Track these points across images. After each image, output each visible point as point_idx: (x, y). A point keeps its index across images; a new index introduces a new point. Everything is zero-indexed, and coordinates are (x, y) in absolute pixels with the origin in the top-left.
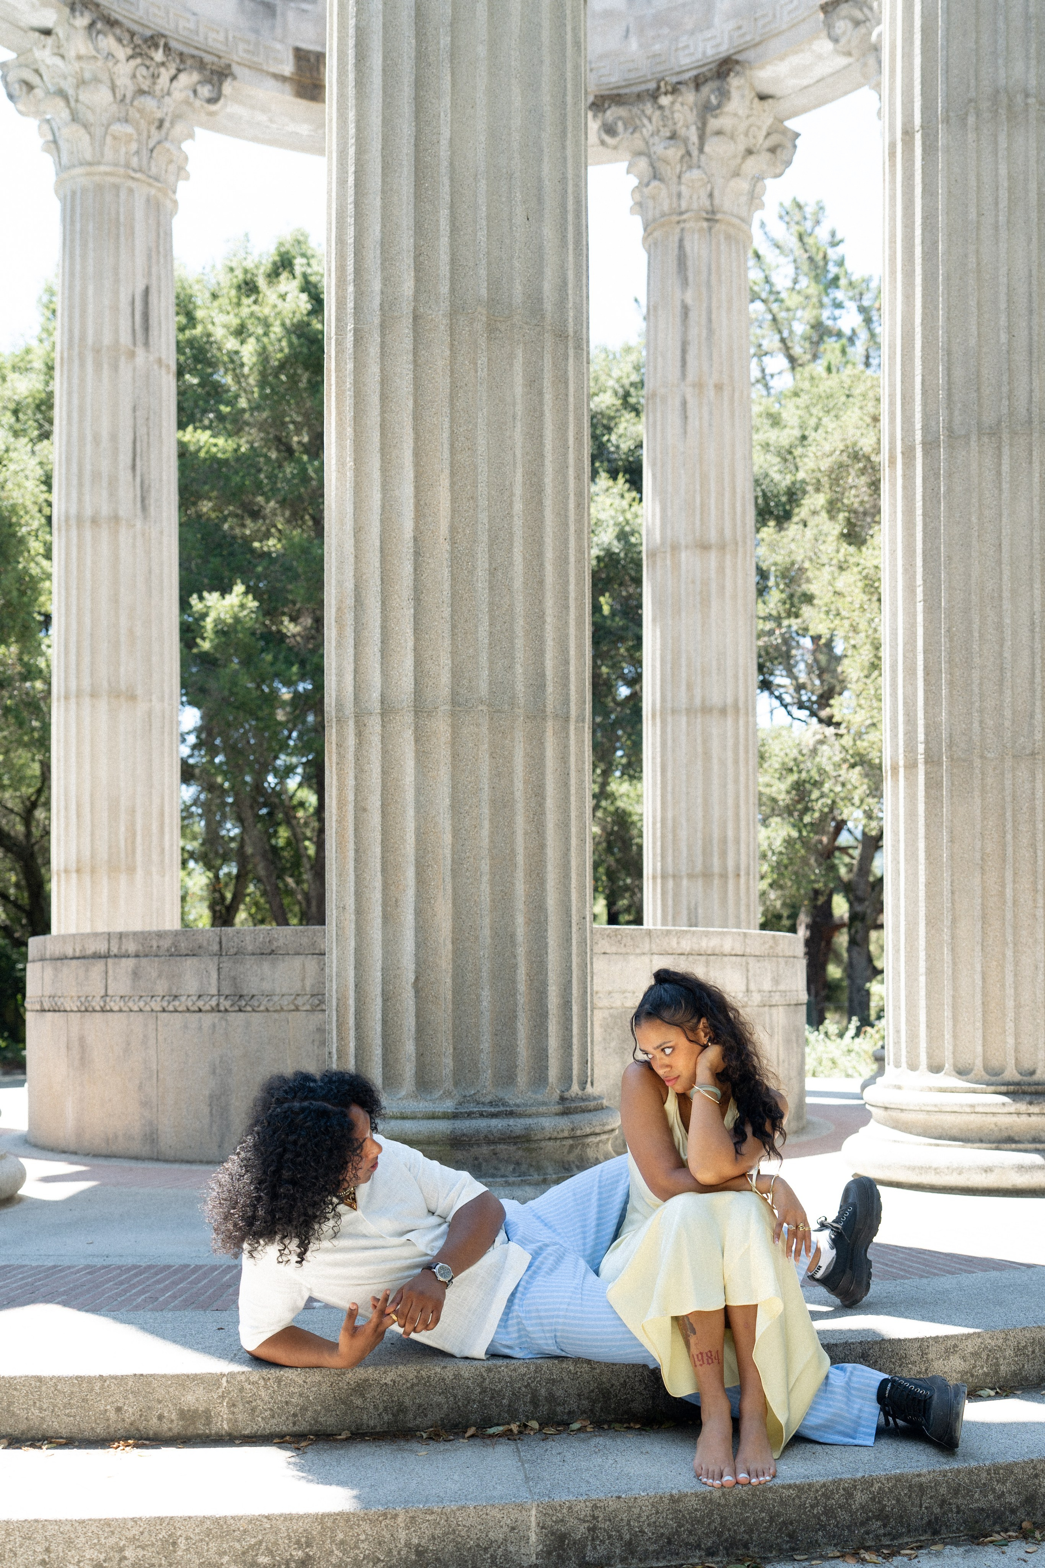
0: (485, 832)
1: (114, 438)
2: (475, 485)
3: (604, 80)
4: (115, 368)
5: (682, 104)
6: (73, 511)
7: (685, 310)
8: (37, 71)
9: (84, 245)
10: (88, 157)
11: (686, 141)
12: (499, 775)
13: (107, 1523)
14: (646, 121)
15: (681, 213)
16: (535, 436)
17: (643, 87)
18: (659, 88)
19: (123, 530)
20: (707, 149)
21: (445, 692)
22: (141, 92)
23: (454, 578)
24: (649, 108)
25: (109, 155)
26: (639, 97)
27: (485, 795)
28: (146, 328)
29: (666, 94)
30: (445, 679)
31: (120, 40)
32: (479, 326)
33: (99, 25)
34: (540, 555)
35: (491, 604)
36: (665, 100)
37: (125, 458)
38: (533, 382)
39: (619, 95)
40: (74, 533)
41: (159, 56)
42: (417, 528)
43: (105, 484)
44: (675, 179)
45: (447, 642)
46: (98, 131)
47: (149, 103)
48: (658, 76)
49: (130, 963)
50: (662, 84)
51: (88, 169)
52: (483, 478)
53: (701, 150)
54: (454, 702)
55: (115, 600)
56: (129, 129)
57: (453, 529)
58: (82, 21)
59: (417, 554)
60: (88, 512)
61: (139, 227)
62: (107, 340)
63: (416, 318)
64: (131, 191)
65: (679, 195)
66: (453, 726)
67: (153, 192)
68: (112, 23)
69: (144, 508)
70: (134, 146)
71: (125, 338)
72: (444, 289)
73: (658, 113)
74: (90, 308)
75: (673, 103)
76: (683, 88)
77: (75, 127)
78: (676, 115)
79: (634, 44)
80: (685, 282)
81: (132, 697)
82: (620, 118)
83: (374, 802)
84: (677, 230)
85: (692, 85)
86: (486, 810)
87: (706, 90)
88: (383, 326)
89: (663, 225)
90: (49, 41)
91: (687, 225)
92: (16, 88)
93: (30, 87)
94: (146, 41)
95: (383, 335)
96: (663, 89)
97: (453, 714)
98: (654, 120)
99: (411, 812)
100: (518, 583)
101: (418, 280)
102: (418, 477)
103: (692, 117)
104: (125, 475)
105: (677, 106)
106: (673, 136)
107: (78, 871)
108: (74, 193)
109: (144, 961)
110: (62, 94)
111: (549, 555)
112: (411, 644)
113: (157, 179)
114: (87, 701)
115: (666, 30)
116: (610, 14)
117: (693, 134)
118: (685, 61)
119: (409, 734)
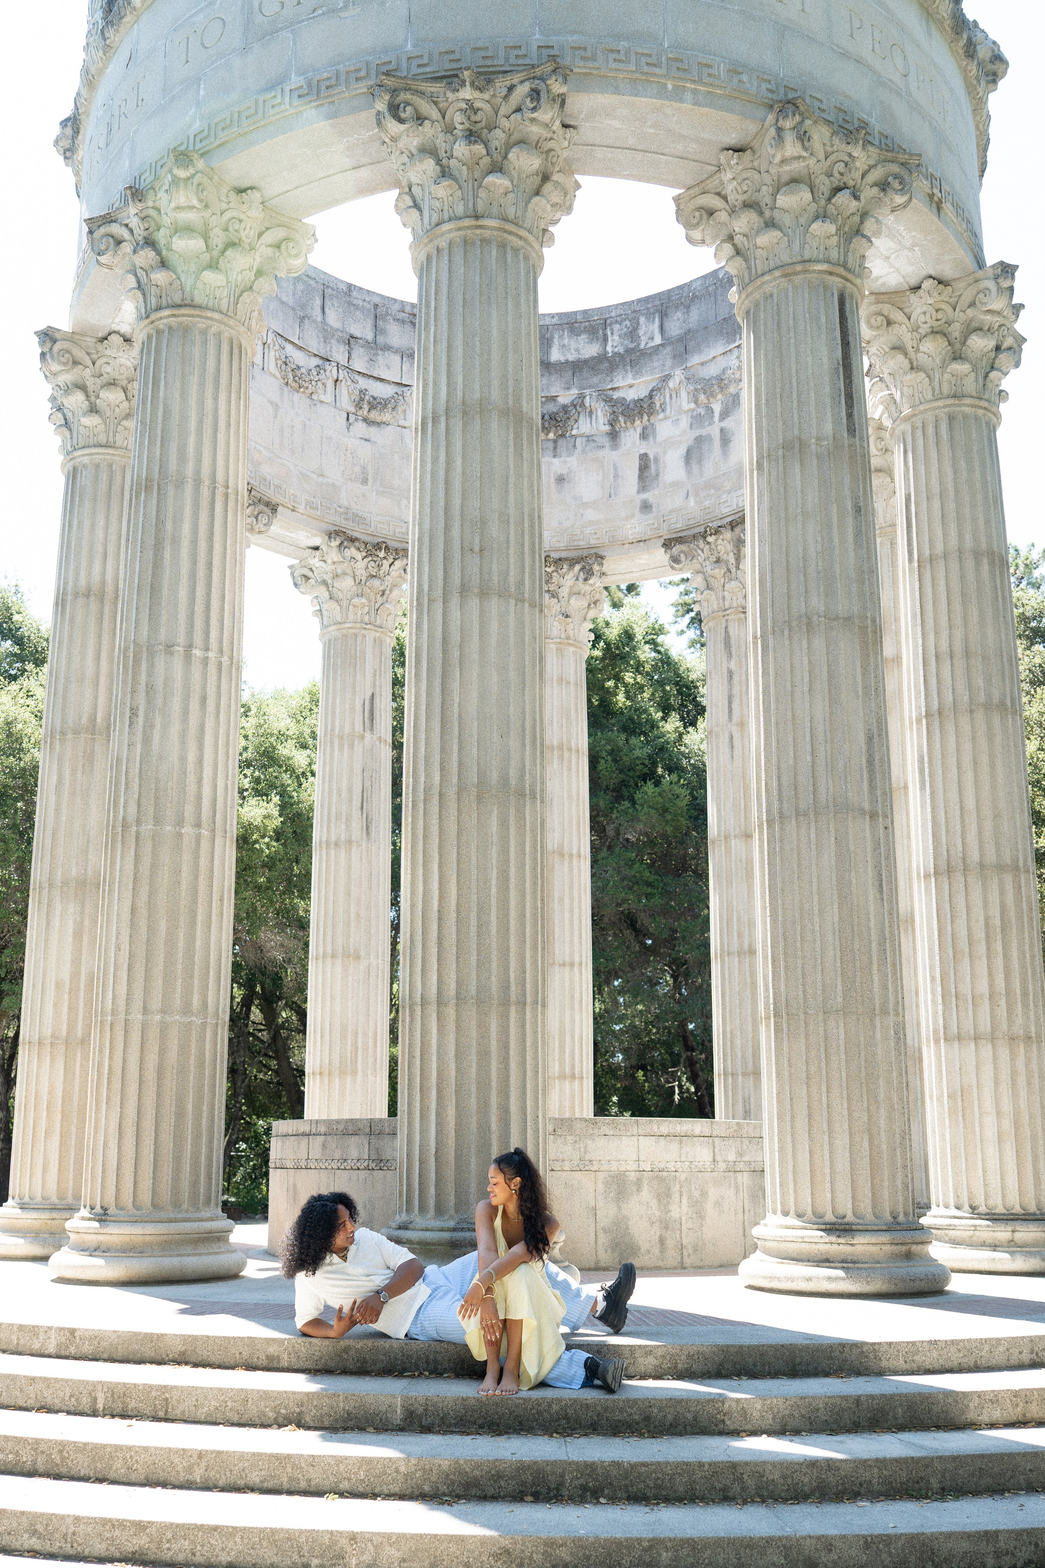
0: (474, 1070)
1: (350, 791)
2: (470, 881)
3: (672, 527)
4: (352, 746)
5: (722, 541)
6: (324, 839)
7: (730, 674)
8: (311, 569)
9: (335, 672)
10: (339, 620)
11: (727, 562)
12: (483, 1037)
14: (700, 552)
15: (726, 610)
16: (504, 851)
17: (696, 531)
18: (706, 531)
19: (354, 849)
20: (741, 567)
21: (453, 993)
22: (373, 576)
23: (458, 931)
24: (701, 543)
25: (351, 617)
26: (694, 537)
27: (475, 1049)
28: (372, 720)
29: (711, 534)
30: (453, 986)
31: (358, 549)
32: (473, 797)
33: (345, 544)
34: (507, 915)
35: (478, 944)
36: (710, 539)
37: (357, 802)
38: (504, 823)
39: (681, 537)
40: (325, 855)
41: (382, 554)
42: (440, 905)
43: (343, 820)
44: (721, 588)
45: (454, 966)
46: (345, 603)
47: (376, 583)
48: (705, 524)
49: (320, 1139)
50: (708, 528)
51: (339, 626)
52: (474, 877)
53: (738, 568)
54: (457, 998)
55: (348, 894)
56: (364, 600)
57: (458, 905)
58: (335, 543)
59: (440, 919)
60: (333, 840)
61: (369, 656)
62: (347, 730)
63: (441, 795)
64: (364, 636)
65: (724, 598)
66: (457, 1011)
67: (378, 635)
68: (353, 540)
69: (368, 833)
70: (366, 609)
71: (358, 727)
72: (455, 779)
73: (707, 546)
74: (338, 710)
75: (716, 540)
76: (722, 530)
77: (332, 602)
78: (719, 547)
79: (692, 502)
80: (730, 655)
81: (358, 957)
82: (682, 552)
83: (418, 1053)
84: (724, 621)
85: (729, 527)
86: (474, 1056)
88: (425, 800)
89: (714, 618)
90: (317, 553)
91: (730, 618)
92: (299, 580)
93: (307, 578)
94: (374, 547)
95: (425, 804)
96: (709, 532)
97: (457, 1005)
98: (705, 550)
99: (434, 1058)
100: (494, 931)
101: (442, 775)
102: (440, 878)
103: (730, 547)
104: (356, 814)
105: (720, 541)
106: (718, 561)
107: (321, 1074)
108: (330, 641)
109: (329, 1138)
110: (325, 583)
111: (513, 914)
112: (435, 967)
113: (380, 627)
114: (329, 960)
115: (713, 491)
116: (676, 484)
117: (732, 559)
118: (725, 510)
119: (434, 1015)
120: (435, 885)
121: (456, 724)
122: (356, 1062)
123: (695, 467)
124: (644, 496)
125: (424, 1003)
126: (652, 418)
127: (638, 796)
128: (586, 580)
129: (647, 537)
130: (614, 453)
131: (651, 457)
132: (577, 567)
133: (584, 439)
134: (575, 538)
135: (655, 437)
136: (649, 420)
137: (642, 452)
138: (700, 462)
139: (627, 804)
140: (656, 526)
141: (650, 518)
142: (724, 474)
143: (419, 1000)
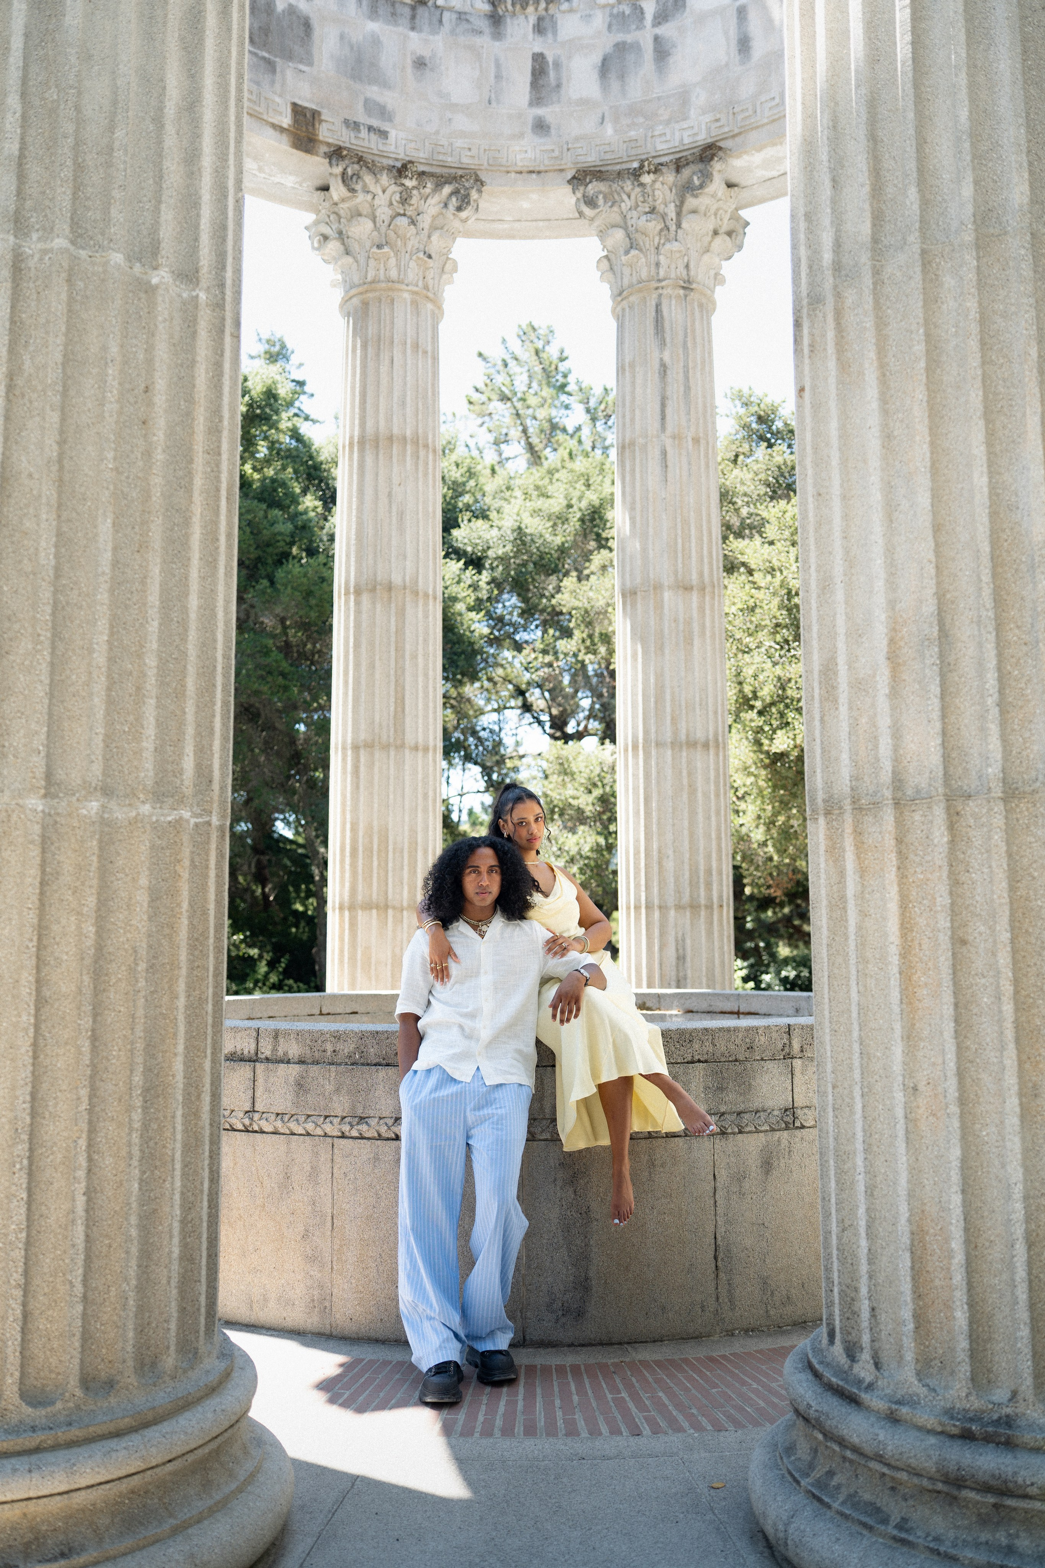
3: (582, 159)
5: (663, 184)
7: (663, 368)
11: (664, 217)
14: (625, 197)
15: (659, 281)
17: (624, 166)
18: (642, 167)
20: (684, 225)
24: (628, 185)
26: (619, 174)
29: (649, 173)
36: (646, 179)
39: (600, 171)
44: (653, 250)
48: (642, 156)
50: (646, 163)
53: (679, 226)
65: (658, 265)
73: (638, 190)
75: (654, 182)
76: (664, 169)
78: (657, 193)
79: (609, 130)
80: (663, 343)
82: (600, 192)
84: (655, 296)
85: (673, 167)
87: (686, 172)
89: (640, 290)
91: (664, 292)
96: (646, 168)
98: (633, 197)
103: (670, 196)
105: (658, 185)
106: (653, 211)
115: (641, 120)
116: (584, 102)
117: (671, 211)
118: (661, 147)
123: (615, 85)
124: (540, 111)
126: (552, 7)
128: (459, 209)
129: (542, 168)
130: (497, 44)
131: (550, 59)
132: (447, 190)
133: (454, 16)
134: (441, 149)
135: (555, 31)
136: (546, 9)
137: (537, 49)
138: (622, 77)
140: (557, 153)
141: (546, 143)
142: (659, 98)
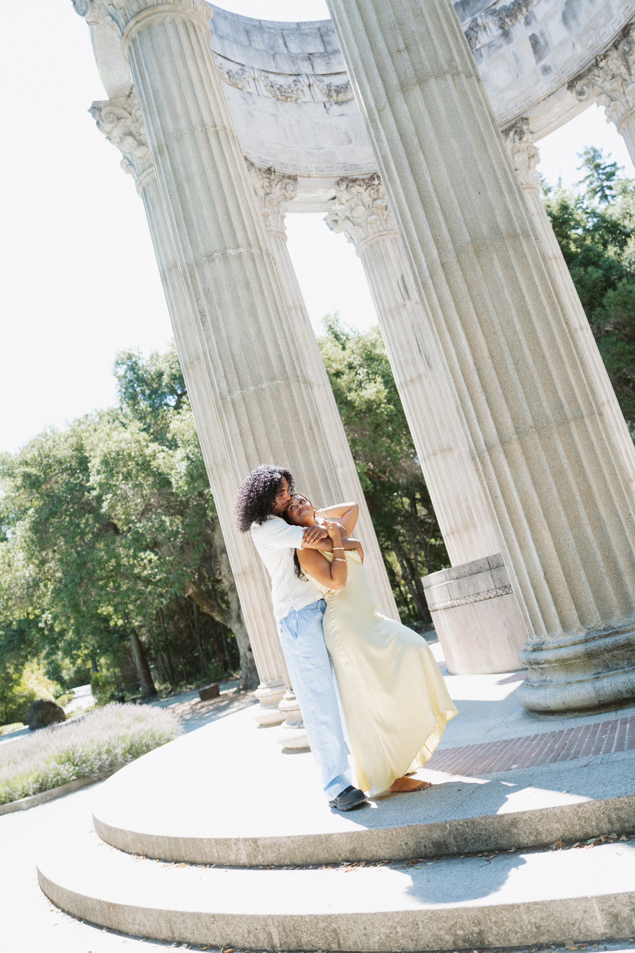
0: (554, 491)
1: (408, 343)
2: (494, 327)
3: (570, 73)
4: (400, 314)
5: (612, 60)
6: (403, 381)
8: (337, 214)
9: (373, 272)
10: (364, 237)
11: (620, 75)
12: (553, 459)
13: (385, 914)
14: (597, 78)
15: (631, 109)
16: (516, 289)
17: (590, 64)
18: (597, 60)
19: (424, 380)
20: (633, 72)
21: (512, 429)
22: (375, 200)
23: (498, 374)
24: (596, 71)
25: (370, 231)
26: (589, 70)
27: (548, 472)
28: (407, 292)
29: (601, 61)
30: (510, 423)
31: (360, 185)
32: (471, 254)
33: (350, 185)
34: (538, 344)
35: (520, 379)
36: (602, 64)
37: (415, 349)
38: (507, 266)
39: (579, 75)
40: (405, 389)
41: (376, 182)
42: (474, 358)
43: (411, 364)
44: (622, 96)
45: (505, 405)
46: (364, 225)
47: (379, 202)
48: (595, 55)
49: (456, 582)
50: (598, 58)
51: (365, 241)
52: (496, 322)
53: (630, 75)
54: (517, 433)
55: (430, 410)
56: (374, 217)
57: (490, 352)
58: (343, 187)
59: (478, 370)
60: (408, 378)
61: (391, 252)
62: (393, 305)
64: (383, 240)
65: (627, 102)
66: (521, 444)
67: (392, 236)
68: (354, 181)
69: (430, 366)
70: (379, 222)
71: (400, 300)
72: (450, 246)
73: (601, 71)
74: (383, 295)
75: (607, 63)
76: (609, 53)
77: (356, 227)
78: (611, 67)
79: (579, 48)
81: (451, 449)
82: (584, 85)
83: (499, 493)
85: (614, 49)
86: (551, 480)
87: (621, 47)
88: (431, 275)
89: (624, 119)
90: (336, 201)
92: (332, 225)
93: (336, 221)
94: (369, 180)
95: (432, 280)
96: (599, 60)
97: (519, 438)
98: (601, 75)
99: (515, 493)
100: (531, 363)
101: (438, 248)
102: (467, 335)
103: (619, 63)
104: (417, 356)
105: (610, 62)
106: (613, 77)
107: (452, 533)
108: (363, 253)
109: (461, 580)
110: (347, 218)
111: (543, 341)
112: (489, 413)
113: (392, 230)
114: (432, 458)
115: (592, 32)
116: (562, 43)
117: (623, 70)
119: (502, 455)
120: (464, 343)
121: (435, 199)
122: (473, 517)
123: (572, 23)
124: (542, 63)
125: (489, 448)
126: (530, 8)
127: (605, 301)
128: (520, 139)
129: (554, 90)
130: (511, 45)
131: (538, 34)
132: (511, 134)
133: (486, 48)
134: (503, 115)
135: (535, 18)
136: (527, 11)
137: (530, 34)
138: (575, 17)
139: (599, 309)
140: (558, 78)
141: (551, 76)
142: (596, 15)
143: (484, 447)
